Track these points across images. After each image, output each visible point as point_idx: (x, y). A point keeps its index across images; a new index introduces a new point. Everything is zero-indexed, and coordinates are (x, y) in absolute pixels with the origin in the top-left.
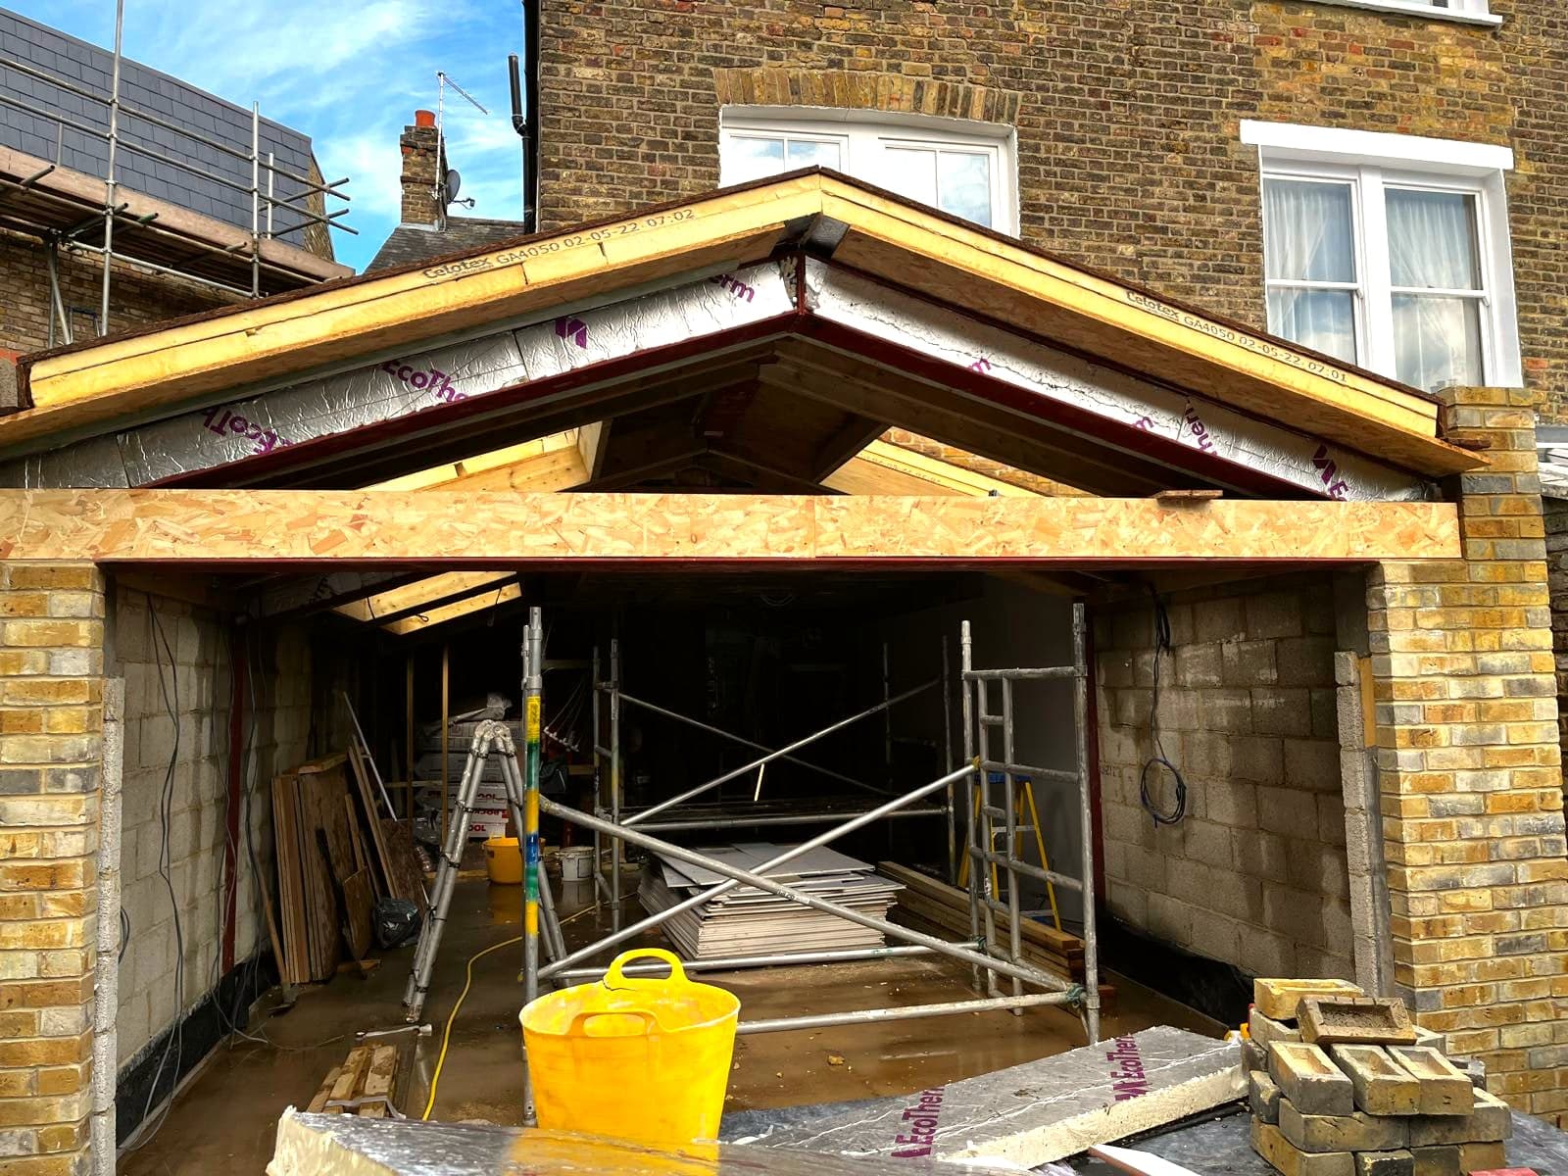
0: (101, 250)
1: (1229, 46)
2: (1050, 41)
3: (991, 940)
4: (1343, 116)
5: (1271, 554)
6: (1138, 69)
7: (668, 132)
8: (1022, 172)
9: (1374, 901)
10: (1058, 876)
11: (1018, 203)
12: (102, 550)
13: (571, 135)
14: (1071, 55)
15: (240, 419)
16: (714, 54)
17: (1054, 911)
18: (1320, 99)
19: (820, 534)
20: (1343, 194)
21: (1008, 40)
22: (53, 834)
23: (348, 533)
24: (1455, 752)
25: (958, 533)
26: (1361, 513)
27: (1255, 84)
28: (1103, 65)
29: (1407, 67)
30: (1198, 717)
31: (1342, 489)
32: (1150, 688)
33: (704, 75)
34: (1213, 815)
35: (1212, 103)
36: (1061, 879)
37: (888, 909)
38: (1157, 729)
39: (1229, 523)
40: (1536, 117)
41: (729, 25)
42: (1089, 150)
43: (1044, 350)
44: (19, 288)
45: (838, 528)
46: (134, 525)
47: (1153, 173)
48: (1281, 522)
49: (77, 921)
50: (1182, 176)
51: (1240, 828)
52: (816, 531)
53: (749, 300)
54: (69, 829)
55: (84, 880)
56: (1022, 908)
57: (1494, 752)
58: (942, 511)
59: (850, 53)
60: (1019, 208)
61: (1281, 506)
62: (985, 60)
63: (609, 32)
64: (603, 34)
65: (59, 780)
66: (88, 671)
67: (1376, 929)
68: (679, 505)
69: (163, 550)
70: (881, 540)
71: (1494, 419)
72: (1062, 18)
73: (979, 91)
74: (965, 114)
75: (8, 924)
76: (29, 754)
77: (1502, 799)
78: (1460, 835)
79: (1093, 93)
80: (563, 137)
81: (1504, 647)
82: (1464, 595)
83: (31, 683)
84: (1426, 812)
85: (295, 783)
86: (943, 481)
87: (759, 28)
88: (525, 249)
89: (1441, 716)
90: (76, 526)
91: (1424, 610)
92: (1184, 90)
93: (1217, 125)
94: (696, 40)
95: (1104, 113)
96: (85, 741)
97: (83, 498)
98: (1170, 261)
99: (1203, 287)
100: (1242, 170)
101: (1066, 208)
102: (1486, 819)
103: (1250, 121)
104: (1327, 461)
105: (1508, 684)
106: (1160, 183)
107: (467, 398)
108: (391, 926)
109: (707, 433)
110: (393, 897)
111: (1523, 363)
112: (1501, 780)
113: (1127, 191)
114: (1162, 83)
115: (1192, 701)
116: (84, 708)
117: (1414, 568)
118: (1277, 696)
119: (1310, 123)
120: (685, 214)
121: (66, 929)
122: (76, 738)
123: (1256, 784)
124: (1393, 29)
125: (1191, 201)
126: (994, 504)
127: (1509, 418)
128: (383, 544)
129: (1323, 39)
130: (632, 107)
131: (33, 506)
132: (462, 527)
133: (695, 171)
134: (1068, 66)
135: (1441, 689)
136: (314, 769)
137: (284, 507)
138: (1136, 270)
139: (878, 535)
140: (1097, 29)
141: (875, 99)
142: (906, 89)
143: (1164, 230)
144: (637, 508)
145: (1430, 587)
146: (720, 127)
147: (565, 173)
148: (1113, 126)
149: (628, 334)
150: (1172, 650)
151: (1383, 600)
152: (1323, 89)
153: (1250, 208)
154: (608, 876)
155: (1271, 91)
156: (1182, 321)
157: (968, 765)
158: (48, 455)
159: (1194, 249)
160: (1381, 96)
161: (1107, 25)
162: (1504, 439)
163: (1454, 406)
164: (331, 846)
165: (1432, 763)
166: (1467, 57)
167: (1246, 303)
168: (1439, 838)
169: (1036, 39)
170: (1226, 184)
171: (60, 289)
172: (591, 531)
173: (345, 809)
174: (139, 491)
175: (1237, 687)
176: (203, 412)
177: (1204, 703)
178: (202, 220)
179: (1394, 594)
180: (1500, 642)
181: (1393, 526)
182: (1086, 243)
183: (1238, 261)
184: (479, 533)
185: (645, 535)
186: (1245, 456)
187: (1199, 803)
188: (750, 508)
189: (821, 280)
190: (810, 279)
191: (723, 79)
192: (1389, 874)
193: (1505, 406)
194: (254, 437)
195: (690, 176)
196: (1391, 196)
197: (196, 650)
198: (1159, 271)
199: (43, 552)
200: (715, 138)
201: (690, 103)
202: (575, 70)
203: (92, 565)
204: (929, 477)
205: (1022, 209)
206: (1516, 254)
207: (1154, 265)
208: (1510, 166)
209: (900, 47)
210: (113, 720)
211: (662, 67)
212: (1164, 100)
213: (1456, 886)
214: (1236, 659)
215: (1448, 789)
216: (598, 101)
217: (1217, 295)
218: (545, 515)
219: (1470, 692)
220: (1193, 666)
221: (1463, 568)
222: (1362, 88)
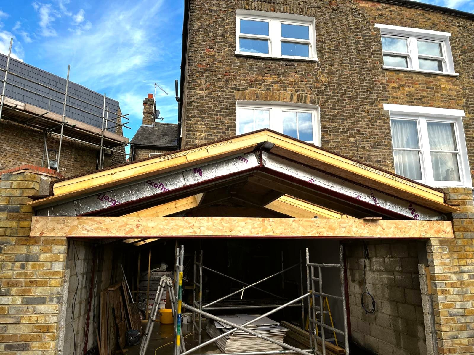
0: (60, 135)
1: (379, 83)
2: (329, 82)
3: (316, 349)
4: (413, 102)
5: (397, 236)
6: (353, 90)
7: (222, 108)
8: (321, 118)
9: (433, 342)
10: (337, 330)
11: (320, 127)
12: (68, 234)
13: (195, 109)
14: (335, 86)
15: (107, 196)
16: (235, 87)
17: (335, 339)
18: (406, 98)
19: (266, 229)
20: (414, 123)
21: (317, 82)
22: (49, 316)
23: (135, 229)
24: (455, 296)
25: (306, 230)
26: (423, 224)
27: (387, 94)
28: (344, 89)
29: (431, 88)
30: (378, 280)
31: (417, 216)
32: (363, 270)
33: (232, 93)
34: (384, 311)
35: (375, 99)
36: (338, 331)
37: (284, 337)
38: (366, 283)
39: (384, 227)
40: (471, 102)
41: (239, 79)
42: (340, 112)
43: (330, 177)
44: (35, 144)
45: (271, 228)
46: (77, 227)
47: (359, 118)
48: (400, 227)
49: (54, 342)
50: (367, 119)
51: (393, 316)
52: (265, 228)
53: (247, 163)
54: (53, 315)
55: (56, 330)
56: (326, 338)
57: (466, 296)
58: (301, 223)
59: (272, 86)
60: (320, 128)
61: (399, 222)
62: (310, 87)
63: (206, 81)
64: (204, 82)
65: (51, 300)
66: (62, 269)
67: (434, 351)
68: (226, 220)
69: (85, 234)
70: (284, 231)
71: (461, 197)
72: (332, 76)
73: (309, 96)
74: (305, 102)
75: (34, 342)
76: (44, 292)
77: (469, 311)
78: (458, 322)
79: (341, 96)
80: (193, 109)
81: (468, 264)
82: (455, 248)
83: (46, 272)
84: (447, 315)
85: (107, 293)
86: (300, 207)
87: (247, 80)
88: (187, 151)
89: (450, 286)
90: (62, 227)
91: (443, 253)
92: (367, 95)
93: (376, 105)
94: (230, 83)
95: (344, 102)
96: (60, 289)
97: (64, 219)
98: (365, 143)
99: (374, 150)
100: (384, 117)
101: (334, 128)
102: (465, 317)
103: (386, 104)
104: (412, 208)
105: (470, 276)
106: (361, 121)
107: (169, 190)
108: (132, 338)
109: (231, 193)
110: (132, 329)
111: (471, 172)
112: (469, 305)
113: (352, 123)
114: (360, 94)
115: (376, 275)
116: (60, 279)
117: (440, 241)
118: (402, 275)
119: (403, 104)
120: (230, 142)
121: (50, 344)
122: (57, 288)
123: (397, 302)
124: (427, 78)
125: (370, 126)
126: (316, 221)
127: (465, 197)
128: (144, 232)
129: (406, 81)
130: (212, 101)
131: (50, 221)
132: (166, 227)
133: (229, 118)
134: (334, 89)
135: (450, 278)
136: (112, 289)
137: (118, 222)
138: (355, 145)
139: (283, 229)
140: (342, 79)
141: (279, 99)
142: (288, 96)
143: (363, 134)
144: (215, 221)
145: (445, 246)
146: (236, 107)
147: (193, 119)
148: (347, 106)
149: (213, 172)
150: (370, 259)
151: (431, 250)
152: (407, 95)
153: (387, 128)
154: (197, 322)
155: (392, 96)
156: (369, 170)
157: (308, 293)
158: (55, 207)
159: (372, 139)
160: (424, 97)
161: (344, 78)
162: (464, 203)
163: (449, 193)
164: (116, 312)
165: (449, 300)
166: (449, 85)
167: (387, 154)
168: (451, 323)
169: (324, 82)
170: (380, 121)
171: (47, 145)
172: (202, 228)
173: (120, 300)
174: (79, 217)
175: (389, 272)
176: (97, 195)
177: (380, 276)
178: (88, 126)
179: (434, 248)
180: (467, 263)
181: (433, 228)
182: (340, 138)
183: (384, 143)
184: (171, 229)
185: (217, 229)
186: (389, 207)
187: (380, 307)
188: (246, 222)
189: (266, 158)
190: (263, 157)
191: (237, 93)
192: (437, 333)
193: (464, 193)
194: (110, 201)
195: (228, 120)
196: (429, 124)
197: (84, 256)
198: (362, 146)
199: (52, 234)
200: (235, 109)
201: (228, 100)
202: (196, 91)
203: (65, 238)
204: (296, 205)
205: (321, 128)
206: (467, 141)
207: (360, 144)
208: (464, 115)
209: (286, 84)
210: (66, 282)
211: (220, 90)
212: (361, 98)
213: (457, 338)
214: (389, 263)
215: (453, 307)
216: (202, 100)
217: (379, 152)
218: (189, 224)
219: (459, 278)
220: (376, 264)
221: (454, 241)
222: (418, 95)
